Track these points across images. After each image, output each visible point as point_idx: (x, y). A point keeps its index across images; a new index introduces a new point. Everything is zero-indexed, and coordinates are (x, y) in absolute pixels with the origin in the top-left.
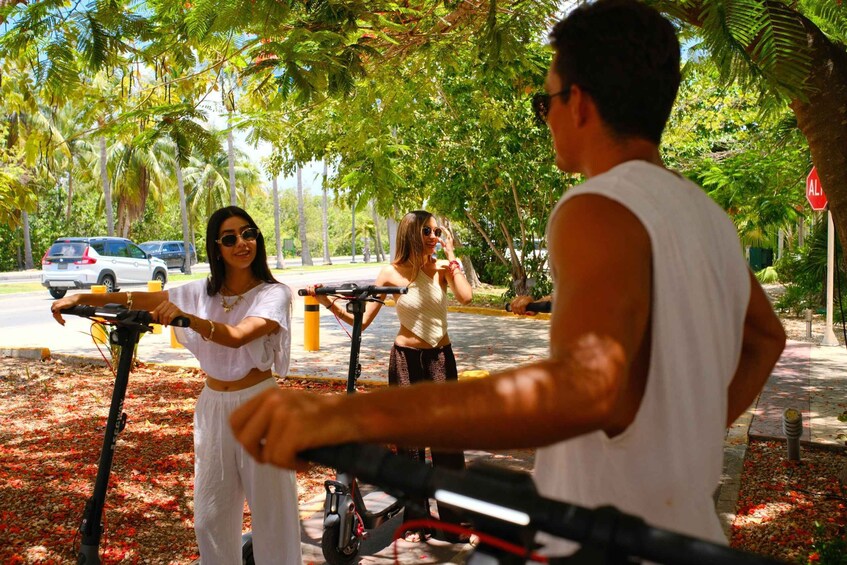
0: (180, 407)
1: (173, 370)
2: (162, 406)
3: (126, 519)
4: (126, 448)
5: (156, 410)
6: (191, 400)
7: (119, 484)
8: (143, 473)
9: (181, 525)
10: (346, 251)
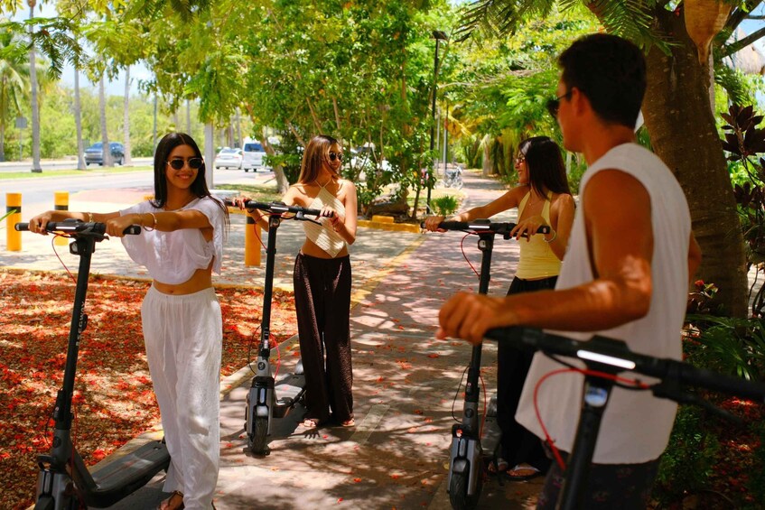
0: (44, 309)
1: (19, 273)
2: (26, 308)
3: (42, 411)
4: (13, 348)
5: (21, 312)
6: (52, 302)
7: (23, 381)
8: (41, 371)
9: (93, 416)
10: (142, 153)
